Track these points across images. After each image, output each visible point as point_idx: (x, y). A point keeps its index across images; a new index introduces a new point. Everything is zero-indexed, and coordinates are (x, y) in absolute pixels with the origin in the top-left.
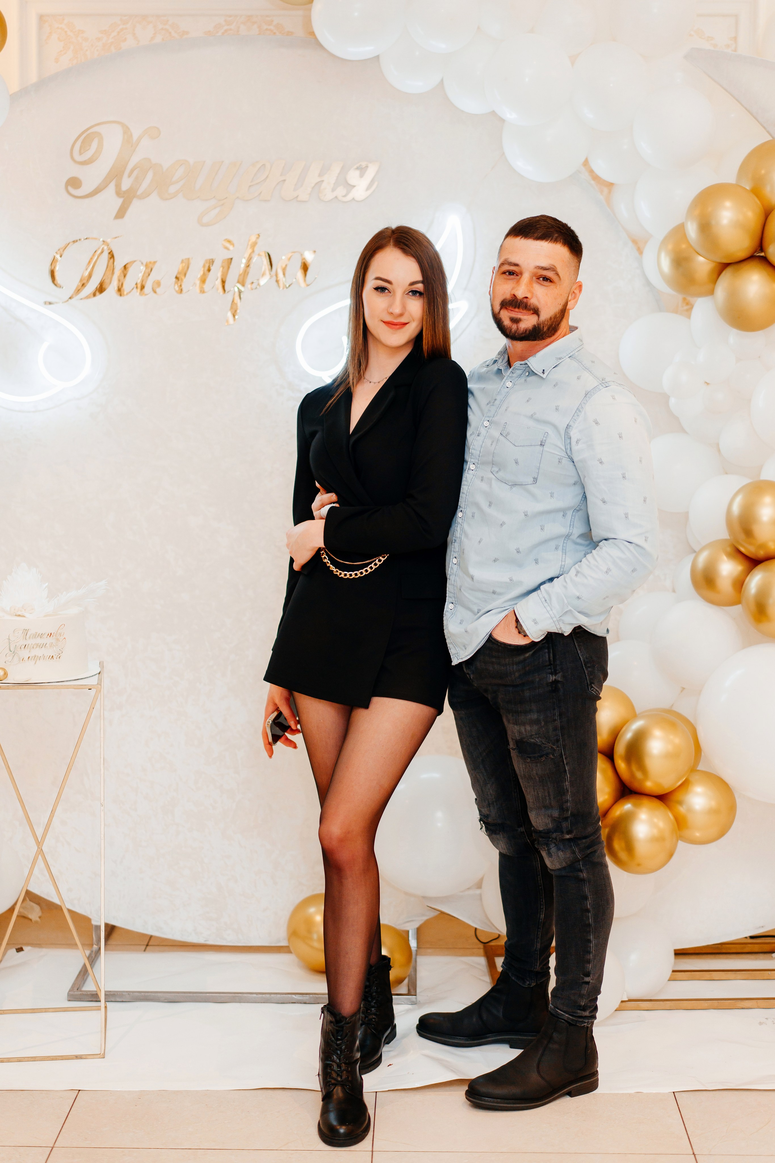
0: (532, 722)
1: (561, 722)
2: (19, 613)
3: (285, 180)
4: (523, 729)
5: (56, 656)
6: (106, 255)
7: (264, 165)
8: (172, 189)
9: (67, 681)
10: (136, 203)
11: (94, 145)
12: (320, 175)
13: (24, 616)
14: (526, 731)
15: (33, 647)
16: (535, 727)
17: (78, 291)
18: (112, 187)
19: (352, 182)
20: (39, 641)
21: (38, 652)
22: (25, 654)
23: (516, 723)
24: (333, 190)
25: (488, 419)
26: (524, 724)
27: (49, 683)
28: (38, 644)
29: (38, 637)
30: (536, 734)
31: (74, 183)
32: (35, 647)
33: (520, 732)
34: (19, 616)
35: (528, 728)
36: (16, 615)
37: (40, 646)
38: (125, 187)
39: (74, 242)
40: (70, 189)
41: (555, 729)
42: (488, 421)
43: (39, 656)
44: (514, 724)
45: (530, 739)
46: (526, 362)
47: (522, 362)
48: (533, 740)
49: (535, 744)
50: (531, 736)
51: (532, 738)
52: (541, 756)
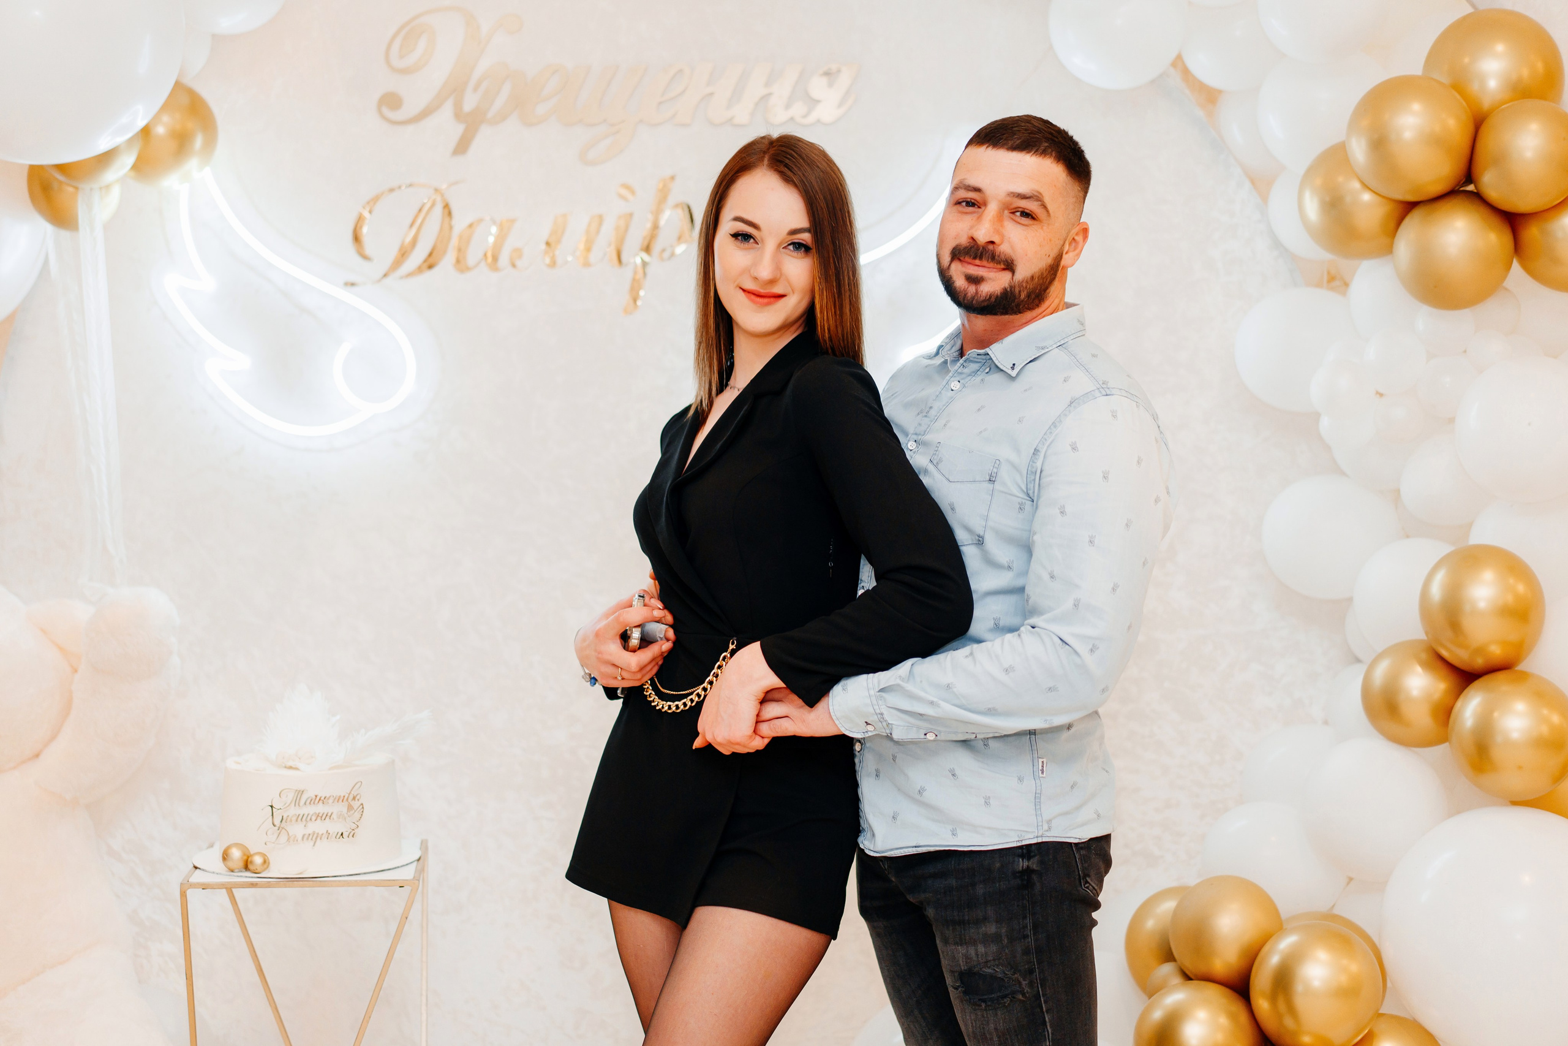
0: (987, 940)
1: (1036, 940)
2: (290, 763)
3: (712, 94)
4: (972, 951)
5: (348, 833)
6: (438, 210)
7: (681, 71)
8: (540, 110)
9: (365, 873)
10: (484, 130)
11: (422, 44)
12: (767, 84)
13: (297, 769)
14: (977, 955)
15: (311, 819)
16: (994, 948)
17: (397, 263)
18: (448, 106)
19: (815, 93)
20: (320, 809)
21: (319, 827)
22: (298, 830)
23: (961, 942)
24: (788, 107)
25: (915, 437)
26: (974, 942)
27: (335, 876)
28: (319, 813)
29: (318, 802)
30: (994, 960)
31: (390, 101)
32: (314, 818)
33: (967, 957)
34: (291, 768)
35: (981, 949)
36: (285, 767)
37: (321, 817)
38: (469, 105)
39: (392, 190)
40: (385, 111)
41: (1026, 952)
42: (915, 441)
43: (320, 833)
44: (956, 944)
45: (984, 969)
46: (987, 350)
47: (982, 351)
48: (990, 971)
49: (993, 977)
50: (987, 962)
51: (989, 968)
52: (1005, 996)
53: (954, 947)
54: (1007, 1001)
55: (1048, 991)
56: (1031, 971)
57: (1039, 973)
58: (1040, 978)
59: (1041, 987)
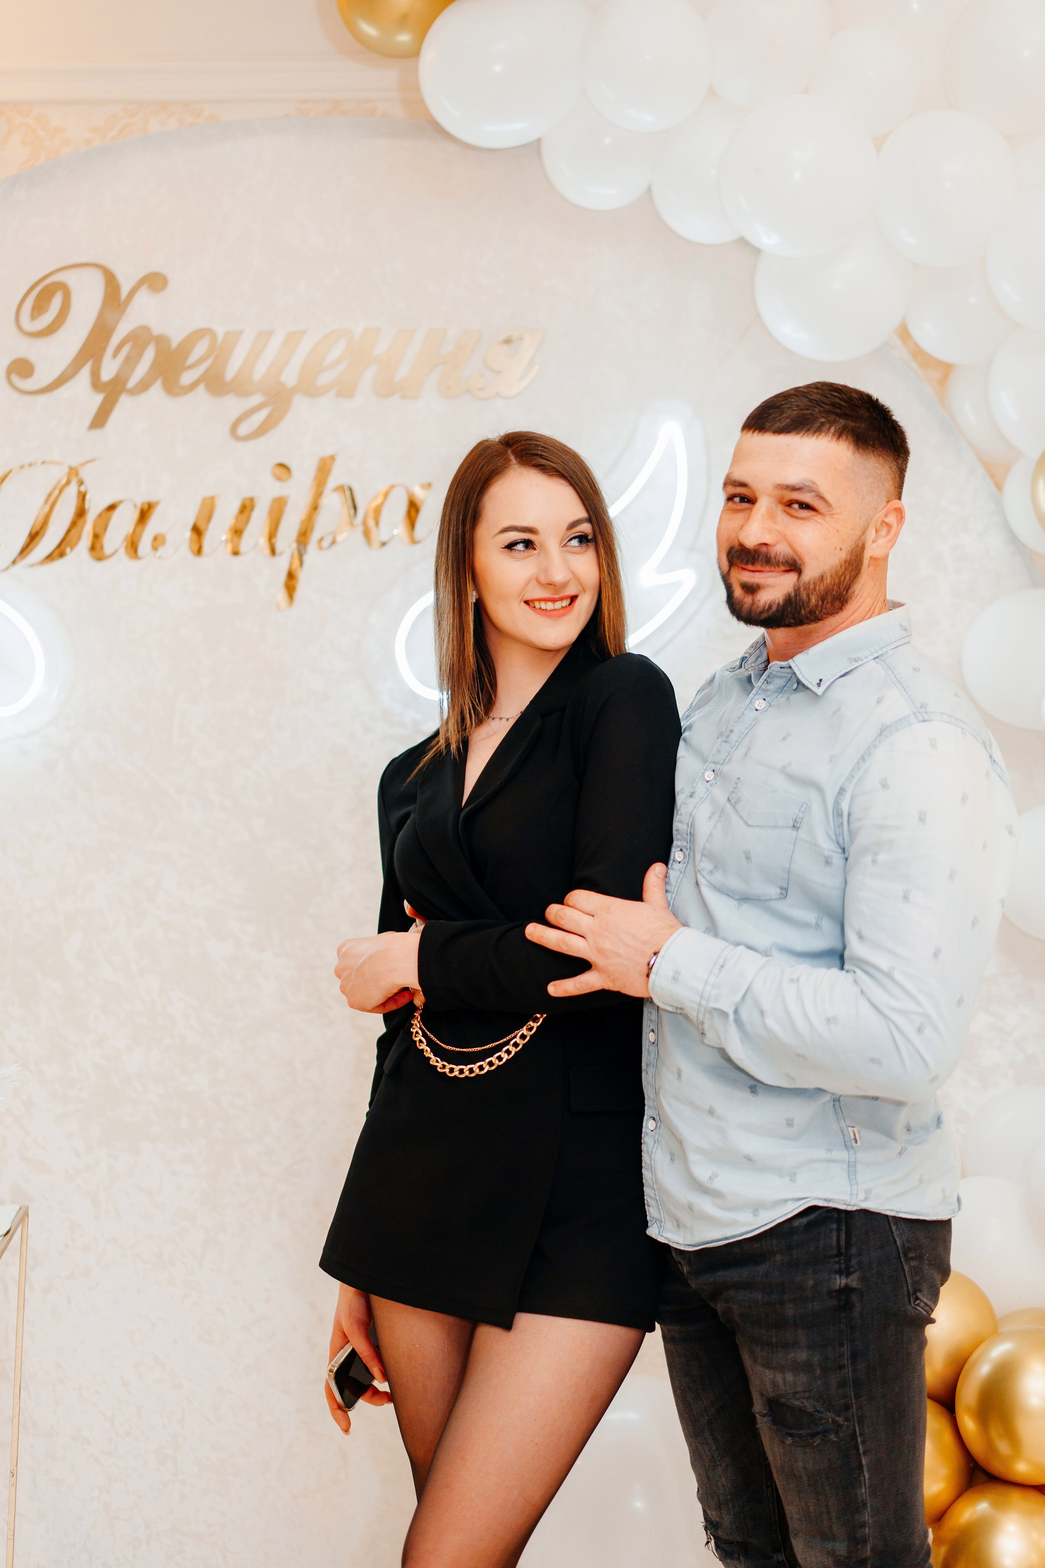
0: (797, 1367)
1: (854, 1371)
4: (779, 1378)
8: (187, 378)
10: (125, 403)
11: (56, 302)
14: (785, 1383)
16: (804, 1378)
18: (85, 374)
23: (768, 1365)
25: (713, 766)
26: (781, 1369)
30: (804, 1391)
31: (21, 368)
33: (775, 1384)
35: (790, 1377)
38: (107, 374)
41: (842, 1384)
42: (714, 771)
44: (763, 1365)
45: (792, 1401)
46: (790, 662)
47: (784, 664)
48: (797, 1403)
49: (802, 1411)
50: (795, 1393)
51: (798, 1399)
52: (814, 1435)
53: (761, 1369)
54: (817, 1441)
55: (867, 1430)
56: (847, 1407)
57: (857, 1409)
58: (857, 1414)
59: (859, 1425)
